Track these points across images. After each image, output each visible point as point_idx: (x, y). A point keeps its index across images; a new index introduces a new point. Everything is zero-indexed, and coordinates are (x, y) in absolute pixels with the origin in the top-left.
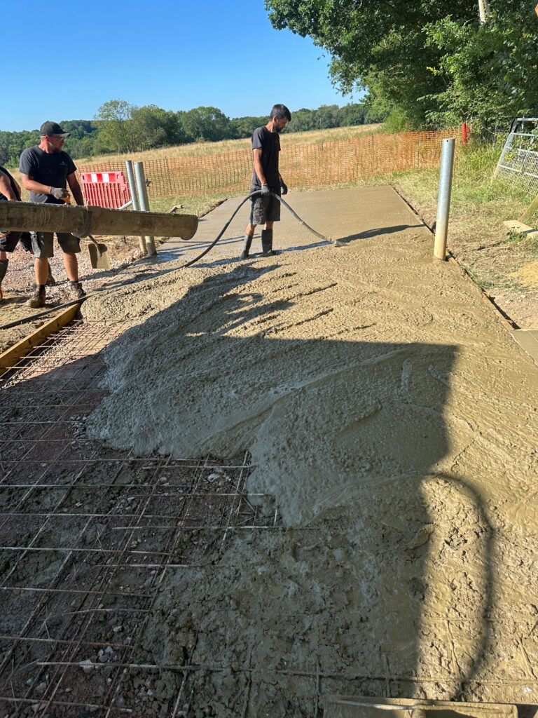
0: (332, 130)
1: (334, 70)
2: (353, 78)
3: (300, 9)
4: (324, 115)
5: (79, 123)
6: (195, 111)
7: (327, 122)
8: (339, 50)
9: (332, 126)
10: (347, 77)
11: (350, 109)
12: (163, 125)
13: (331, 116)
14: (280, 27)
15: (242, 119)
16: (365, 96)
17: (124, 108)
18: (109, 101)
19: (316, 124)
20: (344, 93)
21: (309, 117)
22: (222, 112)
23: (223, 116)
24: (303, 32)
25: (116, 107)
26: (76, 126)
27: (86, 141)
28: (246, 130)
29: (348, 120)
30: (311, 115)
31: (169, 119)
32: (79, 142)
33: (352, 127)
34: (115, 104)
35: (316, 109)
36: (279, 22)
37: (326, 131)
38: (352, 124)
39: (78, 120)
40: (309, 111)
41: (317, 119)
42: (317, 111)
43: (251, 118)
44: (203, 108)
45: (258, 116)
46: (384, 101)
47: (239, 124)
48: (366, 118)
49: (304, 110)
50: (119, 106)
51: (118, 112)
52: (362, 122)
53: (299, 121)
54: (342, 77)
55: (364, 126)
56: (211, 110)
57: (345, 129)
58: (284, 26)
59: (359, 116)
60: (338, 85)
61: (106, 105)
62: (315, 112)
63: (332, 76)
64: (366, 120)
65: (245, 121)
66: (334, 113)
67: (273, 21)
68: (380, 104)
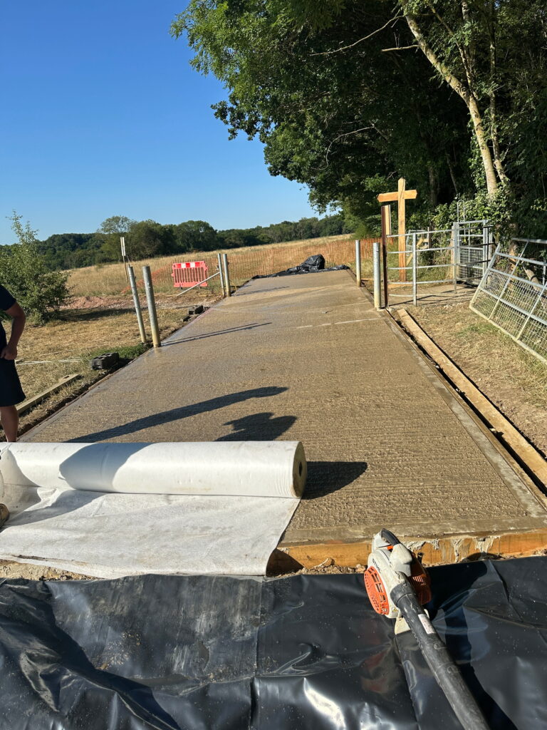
0: (313, 240)
1: (312, 198)
2: (326, 202)
3: (288, 166)
4: (305, 227)
5: (70, 236)
6: (184, 225)
7: (308, 232)
8: (314, 185)
9: (312, 236)
10: (322, 202)
11: (328, 221)
12: (160, 237)
13: (311, 228)
14: (275, 174)
15: (228, 231)
16: (339, 212)
17: (125, 223)
18: (111, 217)
19: (298, 235)
20: (320, 213)
21: (291, 229)
22: (211, 225)
23: (212, 228)
24: (291, 179)
25: (117, 222)
26: (68, 239)
27: (79, 253)
28: (233, 241)
29: (327, 230)
30: (293, 227)
31: (165, 232)
32: (72, 253)
33: (330, 237)
34: (116, 219)
35: (297, 221)
36: (274, 172)
37: (308, 241)
38: (331, 234)
39: (70, 233)
40: (291, 224)
41: (298, 230)
42: (298, 223)
43: (237, 230)
44: (192, 222)
45: (244, 229)
46: (352, 217)
47: (226, 236)
48: (344, 228)
49: (286, 223)
50: (120, 221)
51: (119, 226)
52: (340, 233)
53: (282, 232)
54: (318, 202)
55: (341, 236)
56: (200, 224)
57: (325, 238)
58: (278, 174)
59: (337, 226)
60: (316, 207)
61: (109, 220)
62: (296, 224)
63: (311, 202)
64: (343, 231)
65: (231, 233)
66: (314, 225)
67: (271, 172)
68: (350, 219)
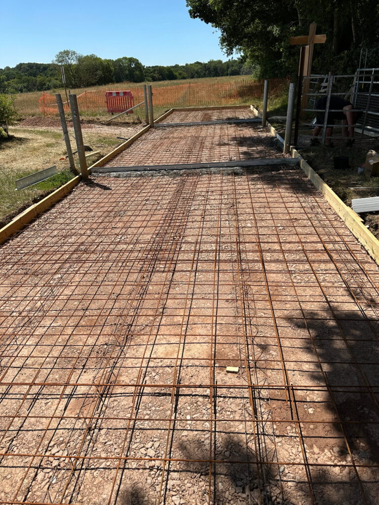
0: (218, 78)
1: (222, 41)
2: (234, 46)
4: (211, 68)
5: (33, 65)
6: (119, 60)
7: (214, 72)
8: (225, 30)
9: (218, 75)
10: (231, 46)
11: (229, 64)
12: (100, 70)
15: (153, 67)
16: (241, 56)
17: (73, 56)
18: (62, 51)
19: (207, 73)
20: (228, 55)
21: (201, 69)
22: (140, 61)
23: (140, 64)
24: (207, 22)
25: (67, 55)
26: (31, 67)
28: (157, 75)
29: (229, 71)
30: (203, 67)
33: (232, 77)
34: (67, 53)
35: (206, 62)
37: (214, 78)
38: (232, 74)
39: (33, 62)
40: (201, 64)
41: (207, 69)
43: (160, 67)
44: (126, 58)
45: (165, 66)
47: (151, 71)
49: (198, 63)
50: (70, 54)
51: (69, 59)
52: (238, 73)
53: (194, 71)
54: (227, 45)
56: (131, 60)
57: (227, 77)
58: (197, 17)
59: (236, 68)
60: (225, 50)
61: (60, 53)
62: (205, 65)
63: (221, 45)
66: (219, 65)
67: (191, 14)
